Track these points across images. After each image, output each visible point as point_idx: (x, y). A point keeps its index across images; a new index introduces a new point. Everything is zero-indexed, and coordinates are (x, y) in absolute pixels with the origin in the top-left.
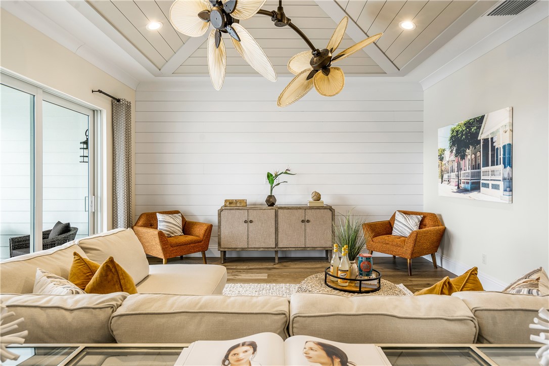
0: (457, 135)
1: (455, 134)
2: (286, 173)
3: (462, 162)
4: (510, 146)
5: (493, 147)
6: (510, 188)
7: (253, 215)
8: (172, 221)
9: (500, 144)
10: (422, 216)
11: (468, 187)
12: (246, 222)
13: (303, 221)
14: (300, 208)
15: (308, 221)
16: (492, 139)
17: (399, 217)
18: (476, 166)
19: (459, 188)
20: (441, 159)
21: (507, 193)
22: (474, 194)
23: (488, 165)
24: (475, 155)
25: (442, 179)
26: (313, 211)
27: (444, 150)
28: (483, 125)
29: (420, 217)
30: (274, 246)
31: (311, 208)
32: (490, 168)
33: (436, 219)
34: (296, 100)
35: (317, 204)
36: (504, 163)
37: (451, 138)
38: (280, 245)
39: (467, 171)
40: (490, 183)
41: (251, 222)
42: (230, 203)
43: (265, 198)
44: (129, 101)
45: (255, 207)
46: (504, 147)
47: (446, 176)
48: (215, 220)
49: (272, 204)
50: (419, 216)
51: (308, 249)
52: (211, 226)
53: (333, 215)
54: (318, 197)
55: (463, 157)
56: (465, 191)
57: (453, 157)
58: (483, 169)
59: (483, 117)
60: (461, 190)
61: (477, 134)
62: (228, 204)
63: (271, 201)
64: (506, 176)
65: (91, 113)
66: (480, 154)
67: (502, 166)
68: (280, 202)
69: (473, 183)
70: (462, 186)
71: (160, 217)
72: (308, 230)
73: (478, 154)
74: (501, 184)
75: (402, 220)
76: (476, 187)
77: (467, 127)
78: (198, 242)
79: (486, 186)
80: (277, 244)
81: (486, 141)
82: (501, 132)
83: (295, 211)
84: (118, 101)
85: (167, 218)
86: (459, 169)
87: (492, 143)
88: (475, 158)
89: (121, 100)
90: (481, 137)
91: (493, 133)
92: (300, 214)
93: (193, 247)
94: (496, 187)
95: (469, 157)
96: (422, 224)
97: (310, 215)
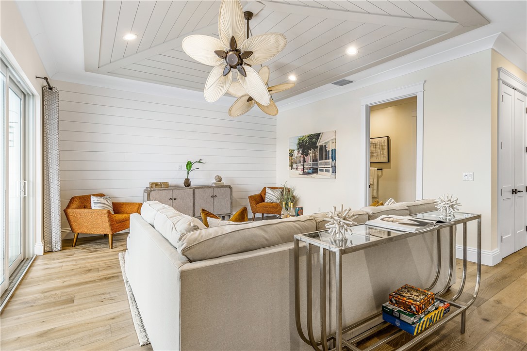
0: (303, 142)
1: (301, 141)
2: (199, 162)
3: (306, 158)
4: (335, 149)
5: (326, 150)
6: (334, 171)
7: (176, 194)
8: (105, 202)
9: (330, 148)
10: (281, 189)
11: (311, 171)
12: (171, 199)
13: (212, 197)
14: (210, 187)
15: (216, 196)
16: (325, 146)
17: (268, 190)
18: (315, 160)
19: (304, 172)
20: (291, 155)
21: (334, 174)
22: (314, 175)
23: (323, 160)
24: (315, 154)
25: (292, 167)
26: (219, 189)
27: (293, 150)
28: (320, 138)
31: (217, 187)
32: (324, 161)
33: (288, 190)
34: (242, 114)
35: (219, 184)
36: (332, 159)
37: (299, 143)
38: (196, 215)
39: (310, 162)
40: (324, 169)
41: (175, 199)
42: (156, 185)
43: (183, 181)
45: (176, 187)
46: (332, 150)
47: (294, 166)
49: (189, 185)
50: (279, 190)
53: (231, 191)
54: (219, 179)
55: (307, 155)
56: (308, 173)
57: (300, 155)
58: (319, 161)
59: (320, 134)
60: (304, 173)
61: (316, 143)
62: (154, 186)
63: (187, 183)
64: (333, 165)
66: (318, 154)
67: (331, 160)
68: (193, 183)
69: (313, 169)
70: (306, 171)
71: (93, 199)
72: (215, 203)
73: (317, 153)
74: (331, 169)
75: (271, 193)
76: (315, 171)
77: (310, 138)
79: (322, 170)
81: (322, 147)
82: (331, 142)
83: (207, 189)
84: (51, 89)
86: (304, 161)
87: (325, 148)
88: (315, 155)
89: (54, 89)
90: (319, 144)
91: (326, 143)
92: (210, 192)
94: (327, 171)
95: (311, 155)
97: (217, 192)
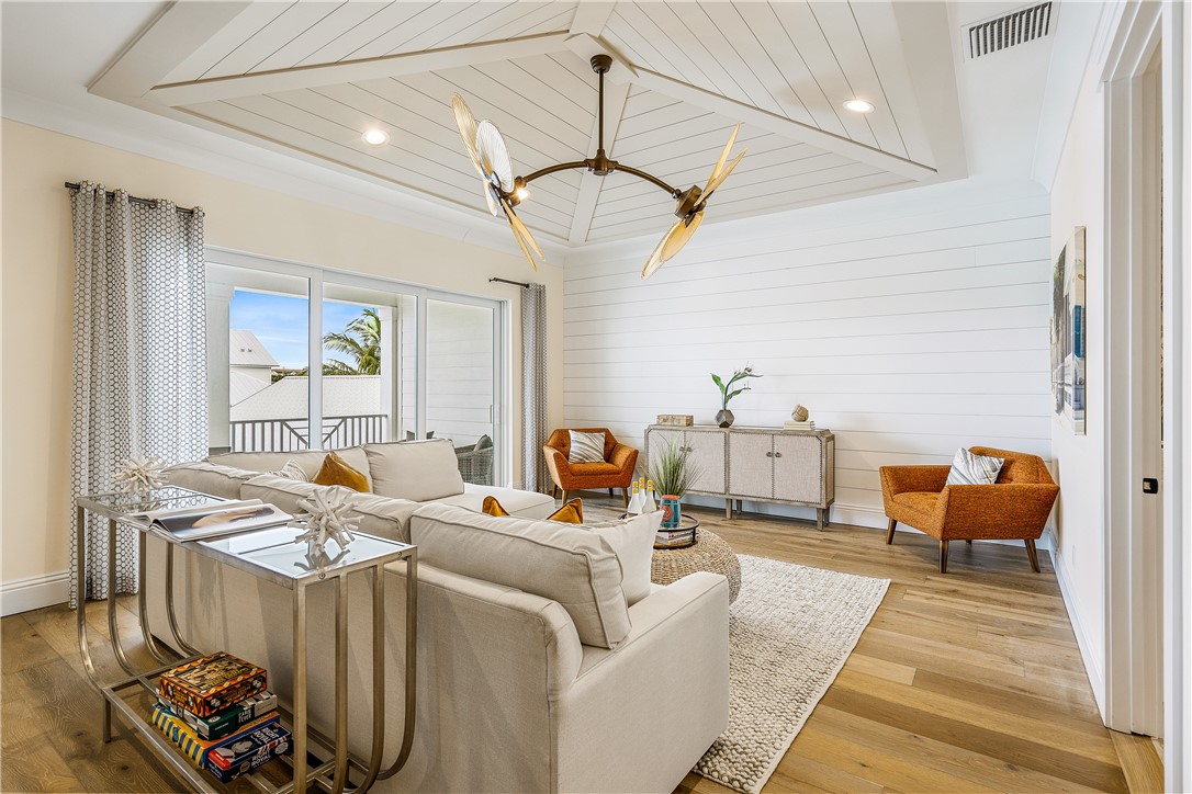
8: (587, 441)
10: (1003, 460)
13: (769, 455)
14: (763, 433)
15: (778, 455)
26: (786, 438)
29: (998, 463)
30: (723, 491)
31: (783, 433)
35: (804, 426)
38: (733, 491)
41: (689, 450)
42: (665, 421)
43: (716, 413)
44: (542, 284)
45: (702, 427)
48: (639, 444)
49: (728, 424)
50: (995, 460)
51: (779, 502)
52: (636, 452)
53: (824, 448)
54: (802, 415)
63: (725, 421)
65: (497, 306)
68: (738, 422)
71: (573, 435)
72: (778, 471)
78: (614, 473)
80: (727, 489)
84: (527, 286)
85: (582, 437)
89: (532, 285)
92: (764, 443)
93: (606, 479)
96: (1002, 475)
97: (781, 444)
